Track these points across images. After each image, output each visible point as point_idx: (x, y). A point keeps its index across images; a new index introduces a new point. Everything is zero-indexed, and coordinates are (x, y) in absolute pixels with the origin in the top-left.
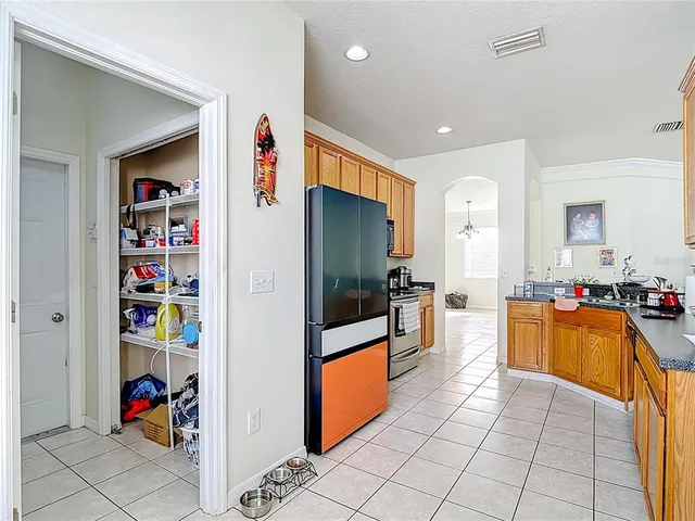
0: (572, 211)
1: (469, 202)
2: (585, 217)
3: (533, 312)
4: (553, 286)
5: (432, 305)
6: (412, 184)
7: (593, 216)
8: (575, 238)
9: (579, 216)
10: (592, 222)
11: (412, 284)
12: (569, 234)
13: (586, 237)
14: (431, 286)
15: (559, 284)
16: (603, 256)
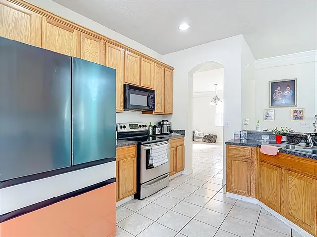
0: (274, 86)
1: (216, 85)
2: (283, 90)
3: (244, 153)
4: (261, 134)
5: (183, 145)
6: (172, 69)
7: (288, 89)
8: (277, 103)
9: (279, 89)
10: (288, 92)
11: (171, 131)
12: (273, 100)
13: (284, 102)
14: (182, 133)
15: (266, 133)
16: (295, 114)
